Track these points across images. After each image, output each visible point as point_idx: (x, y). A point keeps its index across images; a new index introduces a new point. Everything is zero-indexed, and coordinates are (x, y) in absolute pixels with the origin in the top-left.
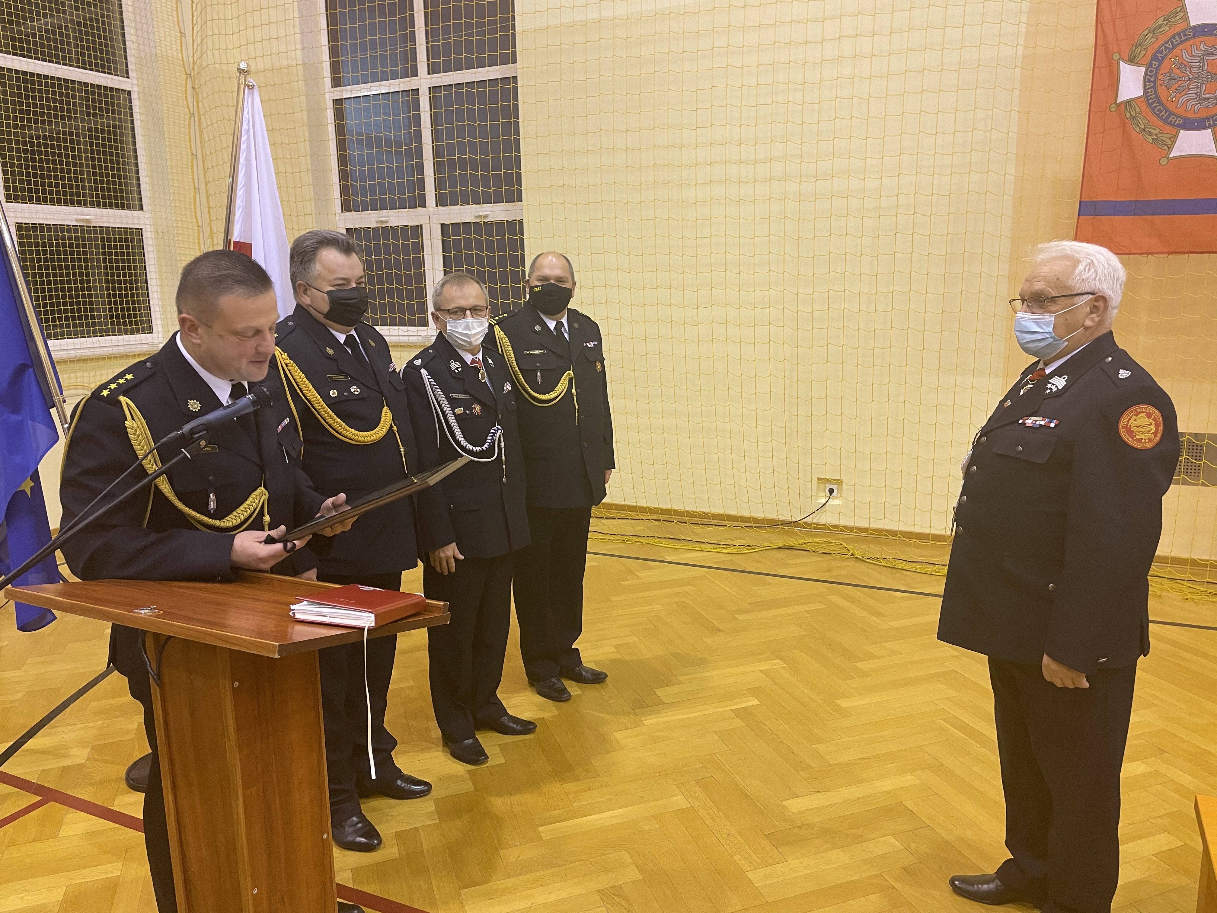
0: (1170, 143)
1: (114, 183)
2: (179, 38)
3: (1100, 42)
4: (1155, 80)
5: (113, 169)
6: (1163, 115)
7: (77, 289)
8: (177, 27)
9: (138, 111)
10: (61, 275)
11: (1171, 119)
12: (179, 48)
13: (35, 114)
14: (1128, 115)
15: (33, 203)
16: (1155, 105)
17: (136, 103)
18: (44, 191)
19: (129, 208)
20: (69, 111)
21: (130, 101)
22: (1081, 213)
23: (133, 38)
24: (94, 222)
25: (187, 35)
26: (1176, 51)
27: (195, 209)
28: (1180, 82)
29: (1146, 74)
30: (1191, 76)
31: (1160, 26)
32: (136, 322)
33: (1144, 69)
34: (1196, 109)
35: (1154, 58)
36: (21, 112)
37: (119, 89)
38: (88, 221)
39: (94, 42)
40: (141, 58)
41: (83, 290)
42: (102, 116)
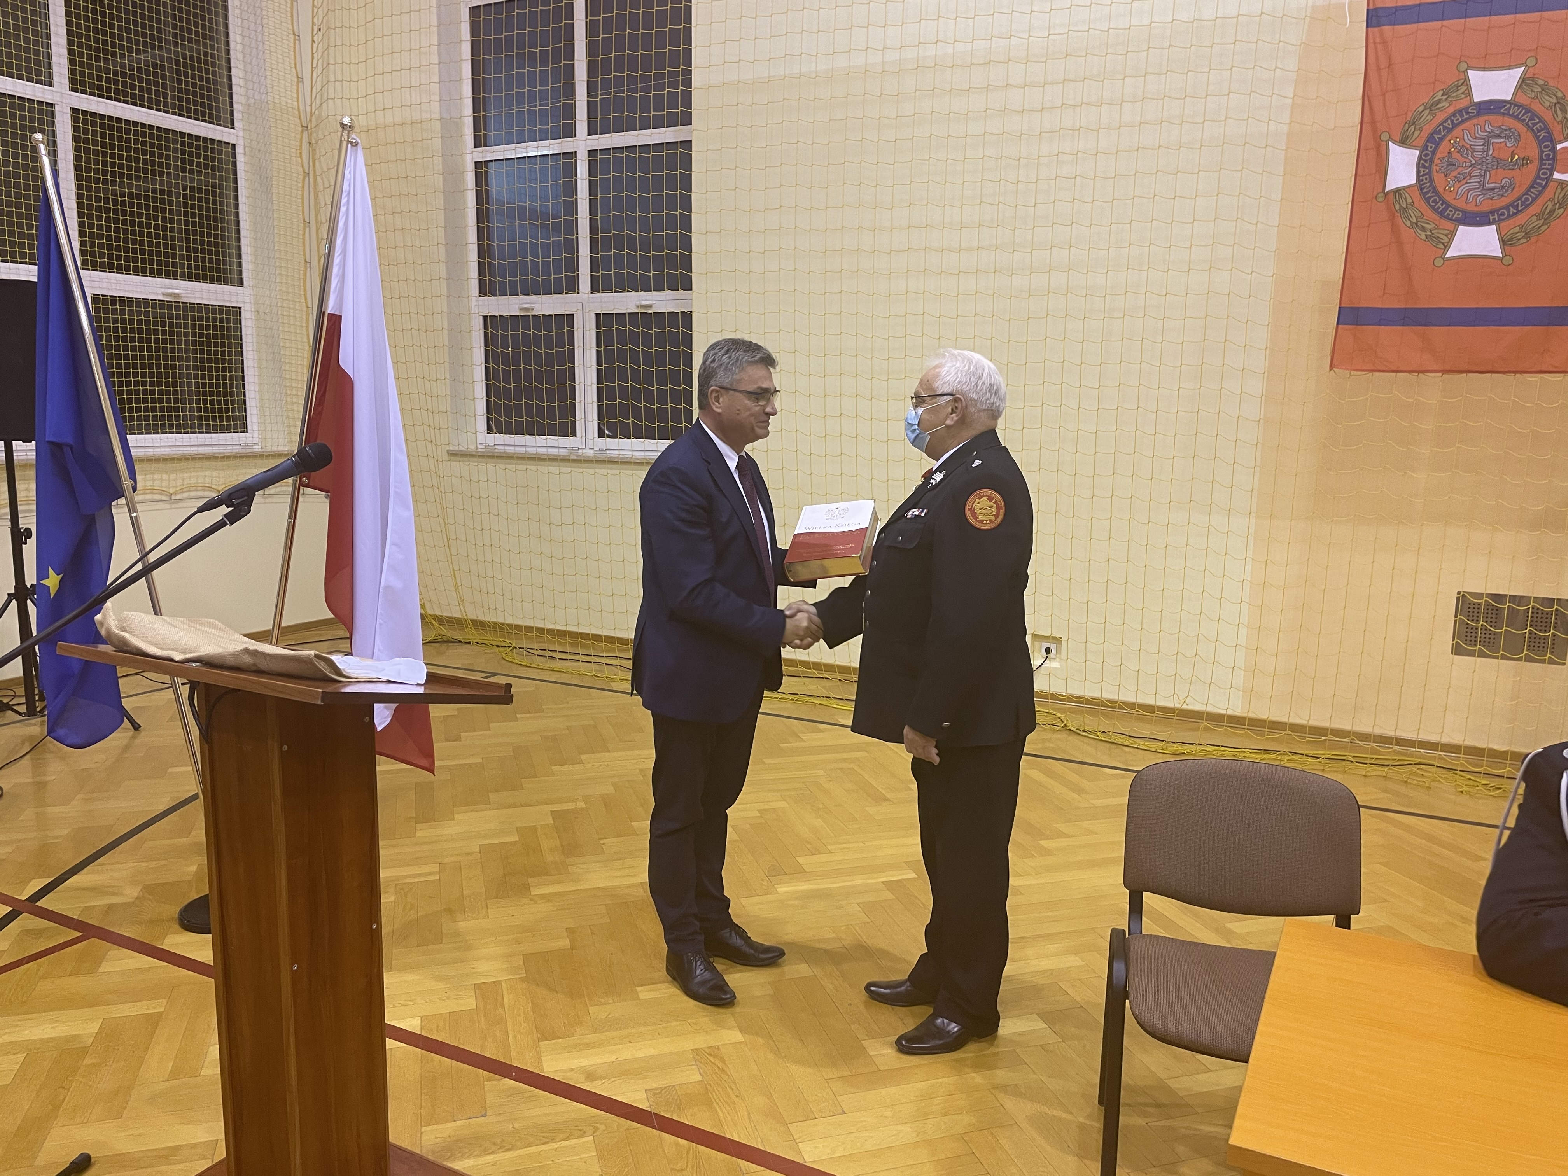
0: (1447, 240)
1: (210, 252)
2: (295, 84)
3: (1366, 119)
4: (1430, 165)
5: (209, 235)
6: (1439, 208)
7: (159, 375)
8: (294, 70)
9: (243, 168)
10: (142, 358)
11: (1448, 212)
12: (295, 95)
13: (121, 166)
14: (1397, 207)
15: (113, 272)
16: (1429, 195)
17: (240, 159)
18: (127, 259)
19: (226, 283)
20: (161, 165)
21: (234, 156)
22: (1340, 322)
23: (242, 82)
24: (184, 297)
25: (304, 79)
26: (1456, 132)
27: (305, 286)
28: (1460, 169)
29: (1420, 158)
30: (1474, 162)
31: (1439, 101)
32: (228, 418)
33: (1418, 152)
34: (1478, 200)
35: (1430, 138)
36: (105, 164)
37: (221, 142)
38: (177, 295)
39: (194, 85)
40: (249, 106)
41: (167, 377)
42: (199, 173)
